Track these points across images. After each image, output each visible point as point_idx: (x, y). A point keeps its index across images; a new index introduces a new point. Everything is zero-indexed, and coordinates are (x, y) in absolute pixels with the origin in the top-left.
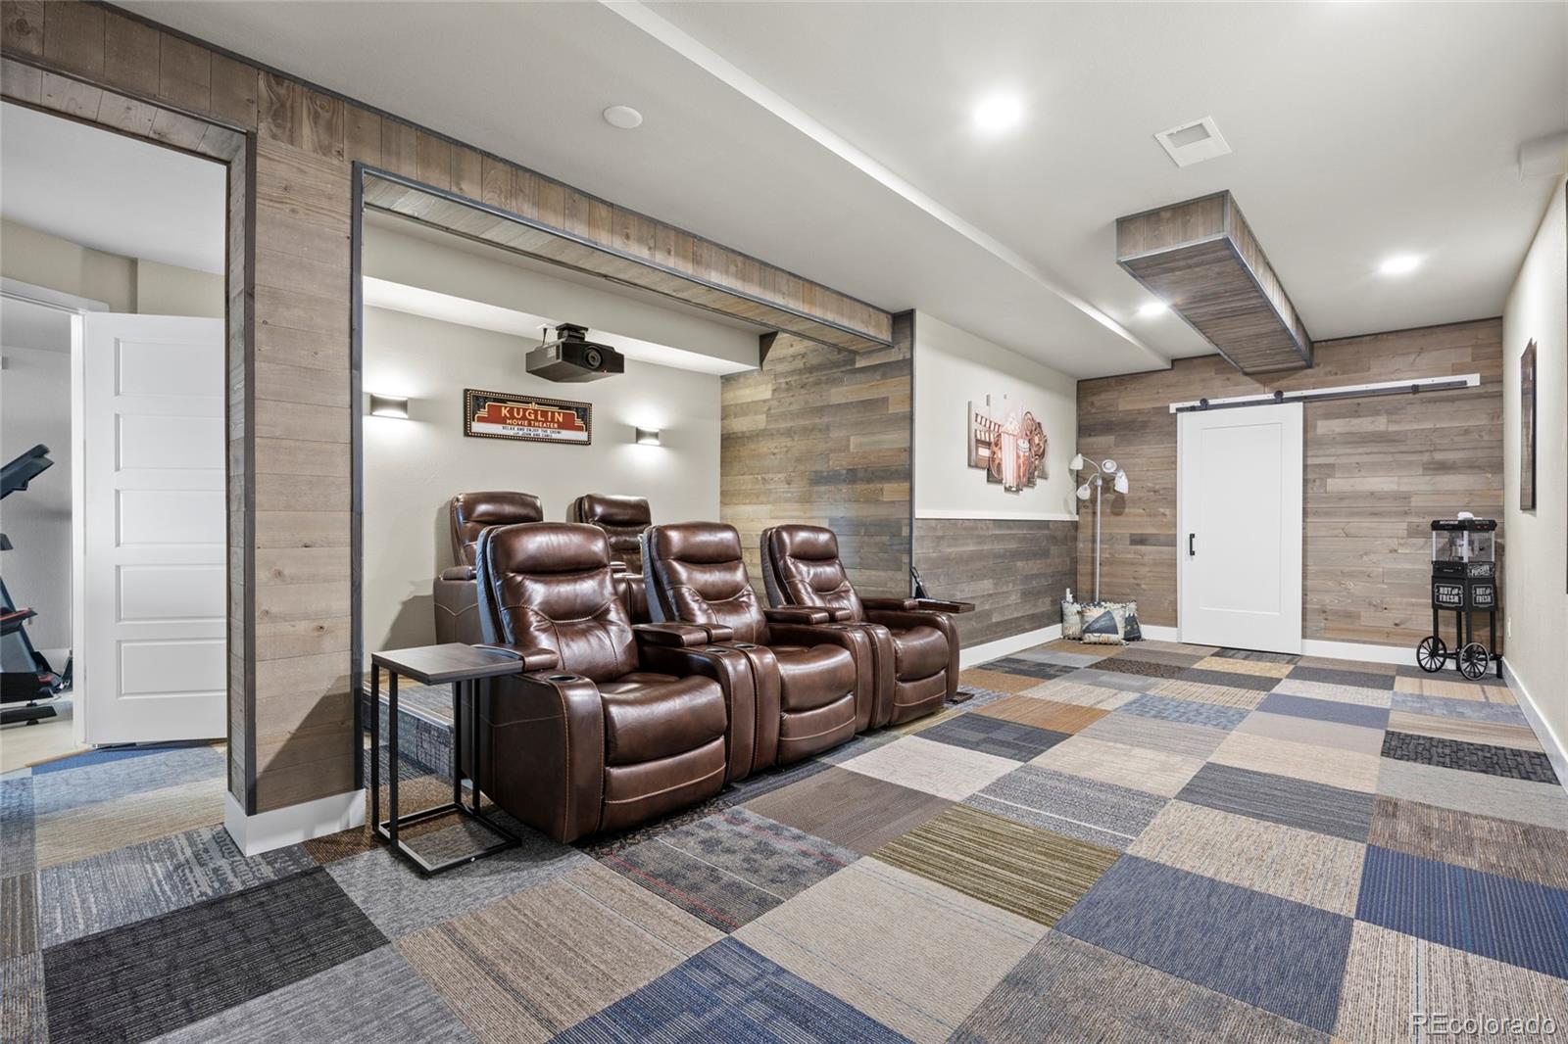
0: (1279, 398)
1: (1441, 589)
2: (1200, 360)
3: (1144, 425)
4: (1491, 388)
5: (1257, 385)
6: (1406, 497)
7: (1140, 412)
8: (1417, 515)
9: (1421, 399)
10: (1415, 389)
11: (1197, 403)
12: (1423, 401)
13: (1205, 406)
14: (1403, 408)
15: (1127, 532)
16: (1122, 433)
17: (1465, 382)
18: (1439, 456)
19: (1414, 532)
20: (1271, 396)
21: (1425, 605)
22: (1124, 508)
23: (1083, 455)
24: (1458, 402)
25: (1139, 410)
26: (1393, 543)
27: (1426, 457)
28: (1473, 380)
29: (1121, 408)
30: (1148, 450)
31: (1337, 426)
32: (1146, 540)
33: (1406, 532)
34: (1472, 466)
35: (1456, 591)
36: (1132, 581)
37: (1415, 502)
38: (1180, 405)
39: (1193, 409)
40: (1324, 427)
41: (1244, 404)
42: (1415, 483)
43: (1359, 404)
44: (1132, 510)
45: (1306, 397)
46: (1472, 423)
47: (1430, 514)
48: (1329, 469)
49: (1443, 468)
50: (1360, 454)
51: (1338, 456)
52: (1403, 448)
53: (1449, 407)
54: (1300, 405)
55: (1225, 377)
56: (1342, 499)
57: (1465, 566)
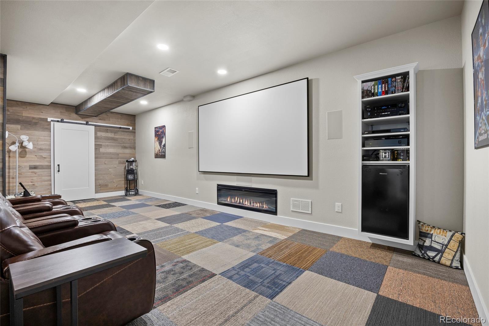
0: (87, 124)
1: (129, 176)
2: (60, 105)
3: (36, 124)
4: (133, 131)
5: (80, 118)
6: (118, 154)
7: (33, 118)
8: (121, 158)
9: (121, 130)
10: (120, 128)
11: (60, 120)
12: (121, 131)
13: (62, 121)
14: (117, 132)
15: (28, 164)
16: (25, 125)
17: (130, 128)
18: (124, 145)
19: (120, 163)
20: (85, 122)
21: (123, 180)
22: (26, 155)
23: (8, 132)
24: (128, 133)
25: (33, 117)
26: (115, 166)
27: (122, 145)
28: (131, 128)
29: (24, 115)
30: (38, 134)
31: (103, 134)
32: (38, 167)
33: (118, 163)
34: (131, 148)
35: (132, 176)
36: (31, 183)
37: (120, 155)
38: (52, 119)
39: (58, 121)
40: (99, 134)
41: (76, 123)
42: (119, 150)
43: (108, 129)
44: (30, 156)
45: (95, 125)
46: (130, 138)
47: (125, 159)
48: (100, 146)
49: (125, 147)
50: (108, 142)
51: (103, 142)
52: (117, 142)
53: (126, 134)
54: (94, 127)
55: (69, 113)
56: (104, 154)
57: (134, 170)
